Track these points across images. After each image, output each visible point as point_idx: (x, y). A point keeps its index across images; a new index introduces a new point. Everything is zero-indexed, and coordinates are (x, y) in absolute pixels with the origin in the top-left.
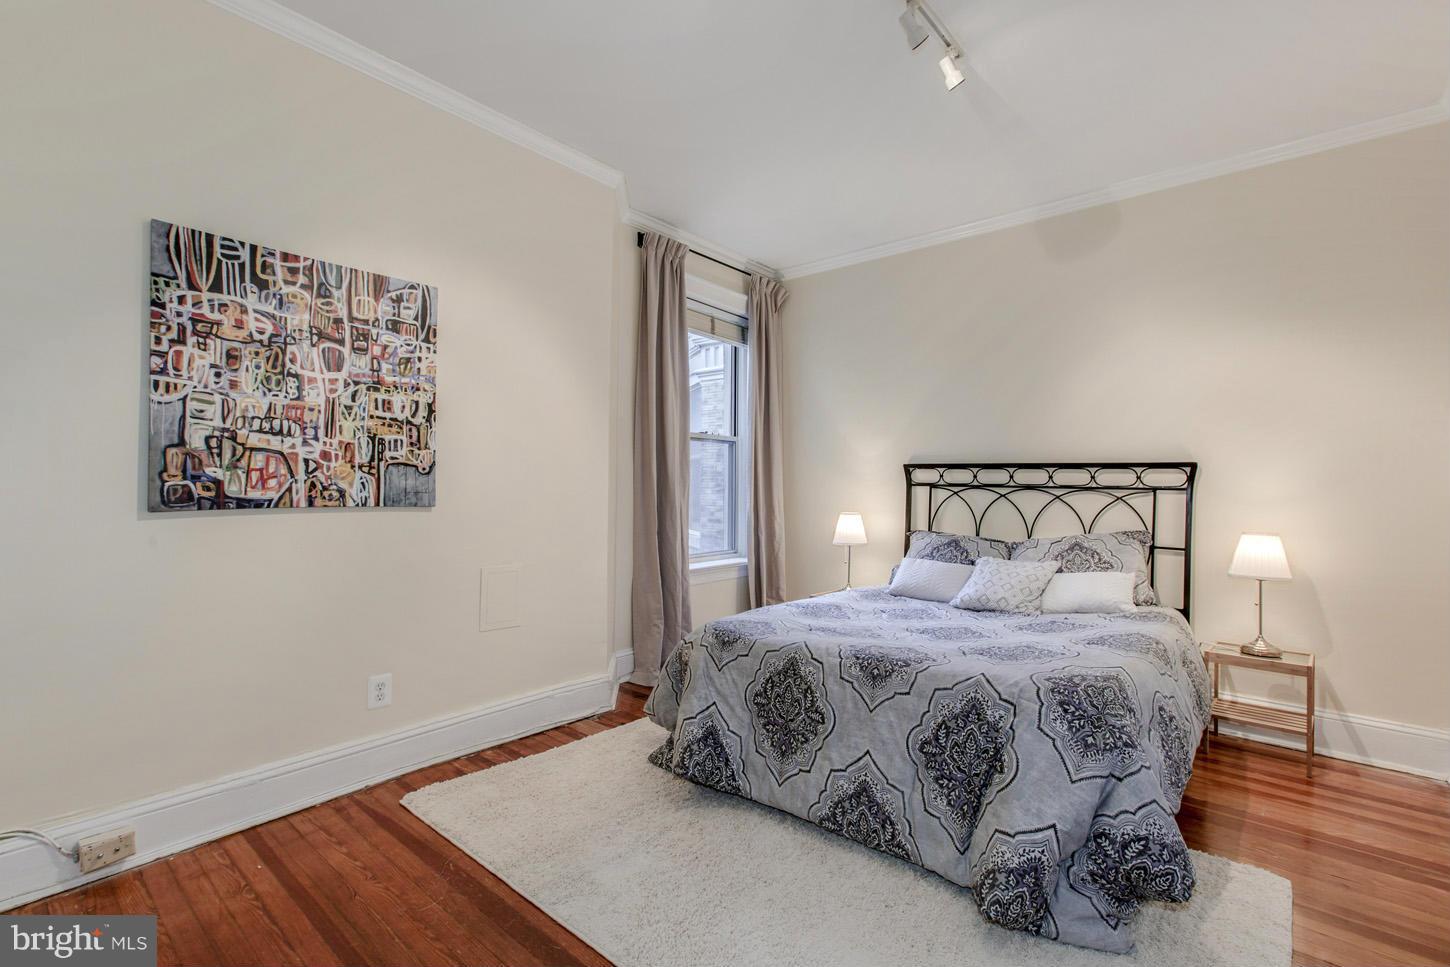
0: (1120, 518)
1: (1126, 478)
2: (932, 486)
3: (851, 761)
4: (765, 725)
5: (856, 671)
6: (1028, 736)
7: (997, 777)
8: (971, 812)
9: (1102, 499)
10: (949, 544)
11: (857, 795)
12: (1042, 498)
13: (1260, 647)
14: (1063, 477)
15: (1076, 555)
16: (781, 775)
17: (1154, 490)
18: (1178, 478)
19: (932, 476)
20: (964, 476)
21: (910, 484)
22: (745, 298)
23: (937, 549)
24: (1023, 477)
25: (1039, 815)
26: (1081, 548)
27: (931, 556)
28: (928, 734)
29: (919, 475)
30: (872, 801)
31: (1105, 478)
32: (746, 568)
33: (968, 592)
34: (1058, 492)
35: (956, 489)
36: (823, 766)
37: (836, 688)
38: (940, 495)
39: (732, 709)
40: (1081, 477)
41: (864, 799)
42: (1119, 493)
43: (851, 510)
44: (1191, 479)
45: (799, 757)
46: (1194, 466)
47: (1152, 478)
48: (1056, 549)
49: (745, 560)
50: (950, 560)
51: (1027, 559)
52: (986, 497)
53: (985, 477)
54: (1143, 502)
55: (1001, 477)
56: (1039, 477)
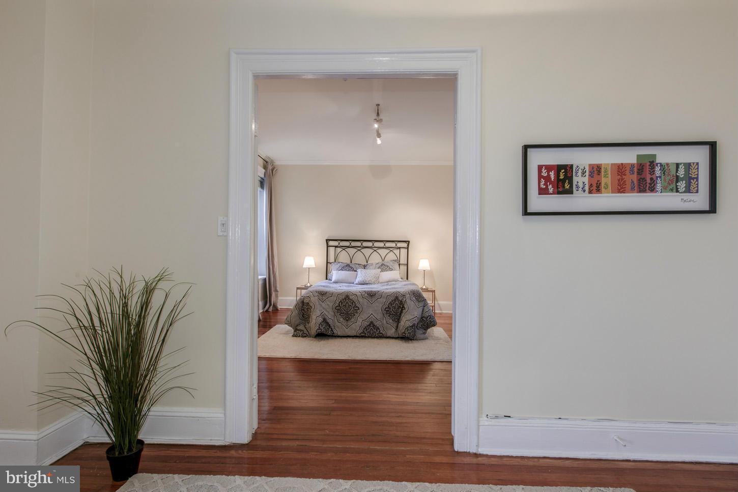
0: (391, 256)
1: (393, 245)
2: (336, 247)
3: (367, 317)
4: (340, 314)
5: (366, 295)
6: (409, 301)
7: (404, 311)
8: (398, 321)
9: (387, 251)
10: (347, 266)
11: (370, 325)
12: (370, 251)
13: (424, 287)
14: (377, 244)
15: (384, 267)
16: (347, 326)
17: (400, 248)
18: (405, 245)
19: (336, 243)
20: (347, 244)
21: (328, 246)
22: (264, 171)
23: (343, 267)
24: (365, 244)
25: (414, 315)
26: (384, 265)
27: (342, 270)
28: (387, 306)
29: (331, 243)
30: (374, 325)
31: (388, 245)
32: (265, 279)
33: (358, 280)
34: (375, 249)
35: (344, 248)
36: (360, 320)
37: (361, 300)
38: (339, 250)
39: (328, 312)
40: (381, 245)
41: (372, 325)
42: (391, 249)
43: (309, 255)
44: (408, 245)
45: (352, 320)
46: (409, 242)
47: (399, 245)
48: (378, 266)
49: (265, 277)
50: (348, 271)
51: (370, 269)
52: (354, 250)
53: (353, 244)
54: (397, 252)
55: (358, 244)
56: (370, 244)
